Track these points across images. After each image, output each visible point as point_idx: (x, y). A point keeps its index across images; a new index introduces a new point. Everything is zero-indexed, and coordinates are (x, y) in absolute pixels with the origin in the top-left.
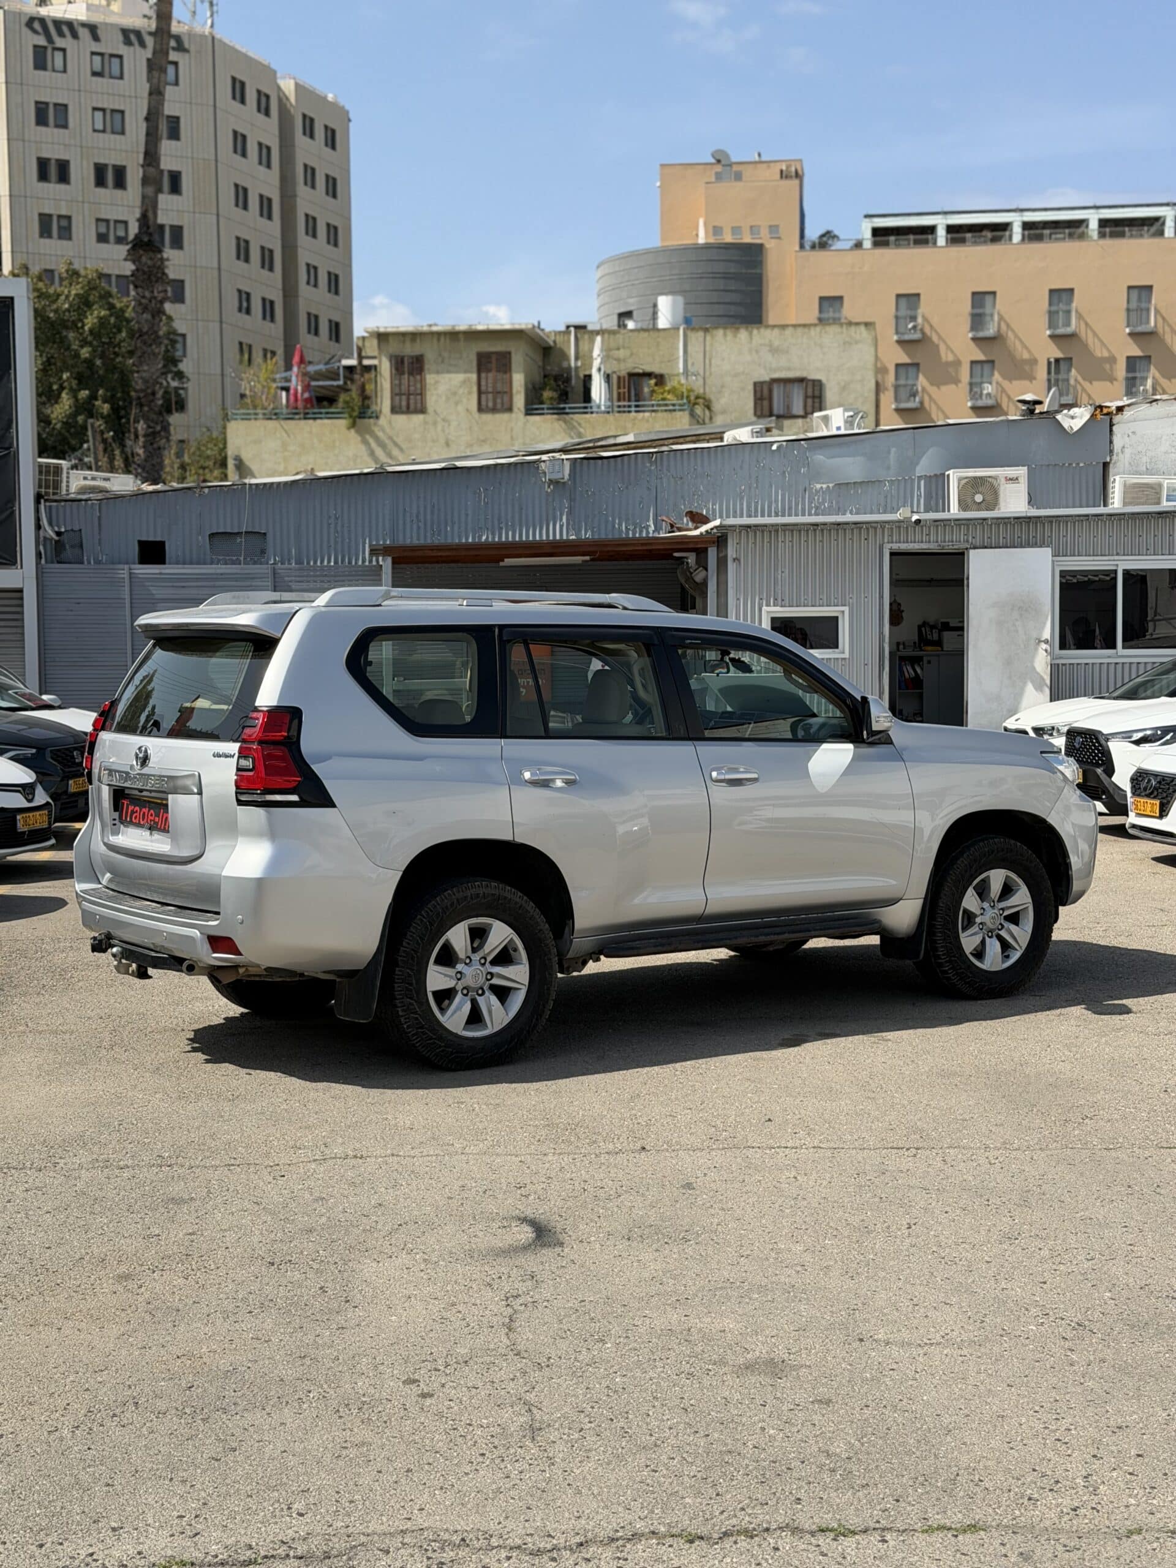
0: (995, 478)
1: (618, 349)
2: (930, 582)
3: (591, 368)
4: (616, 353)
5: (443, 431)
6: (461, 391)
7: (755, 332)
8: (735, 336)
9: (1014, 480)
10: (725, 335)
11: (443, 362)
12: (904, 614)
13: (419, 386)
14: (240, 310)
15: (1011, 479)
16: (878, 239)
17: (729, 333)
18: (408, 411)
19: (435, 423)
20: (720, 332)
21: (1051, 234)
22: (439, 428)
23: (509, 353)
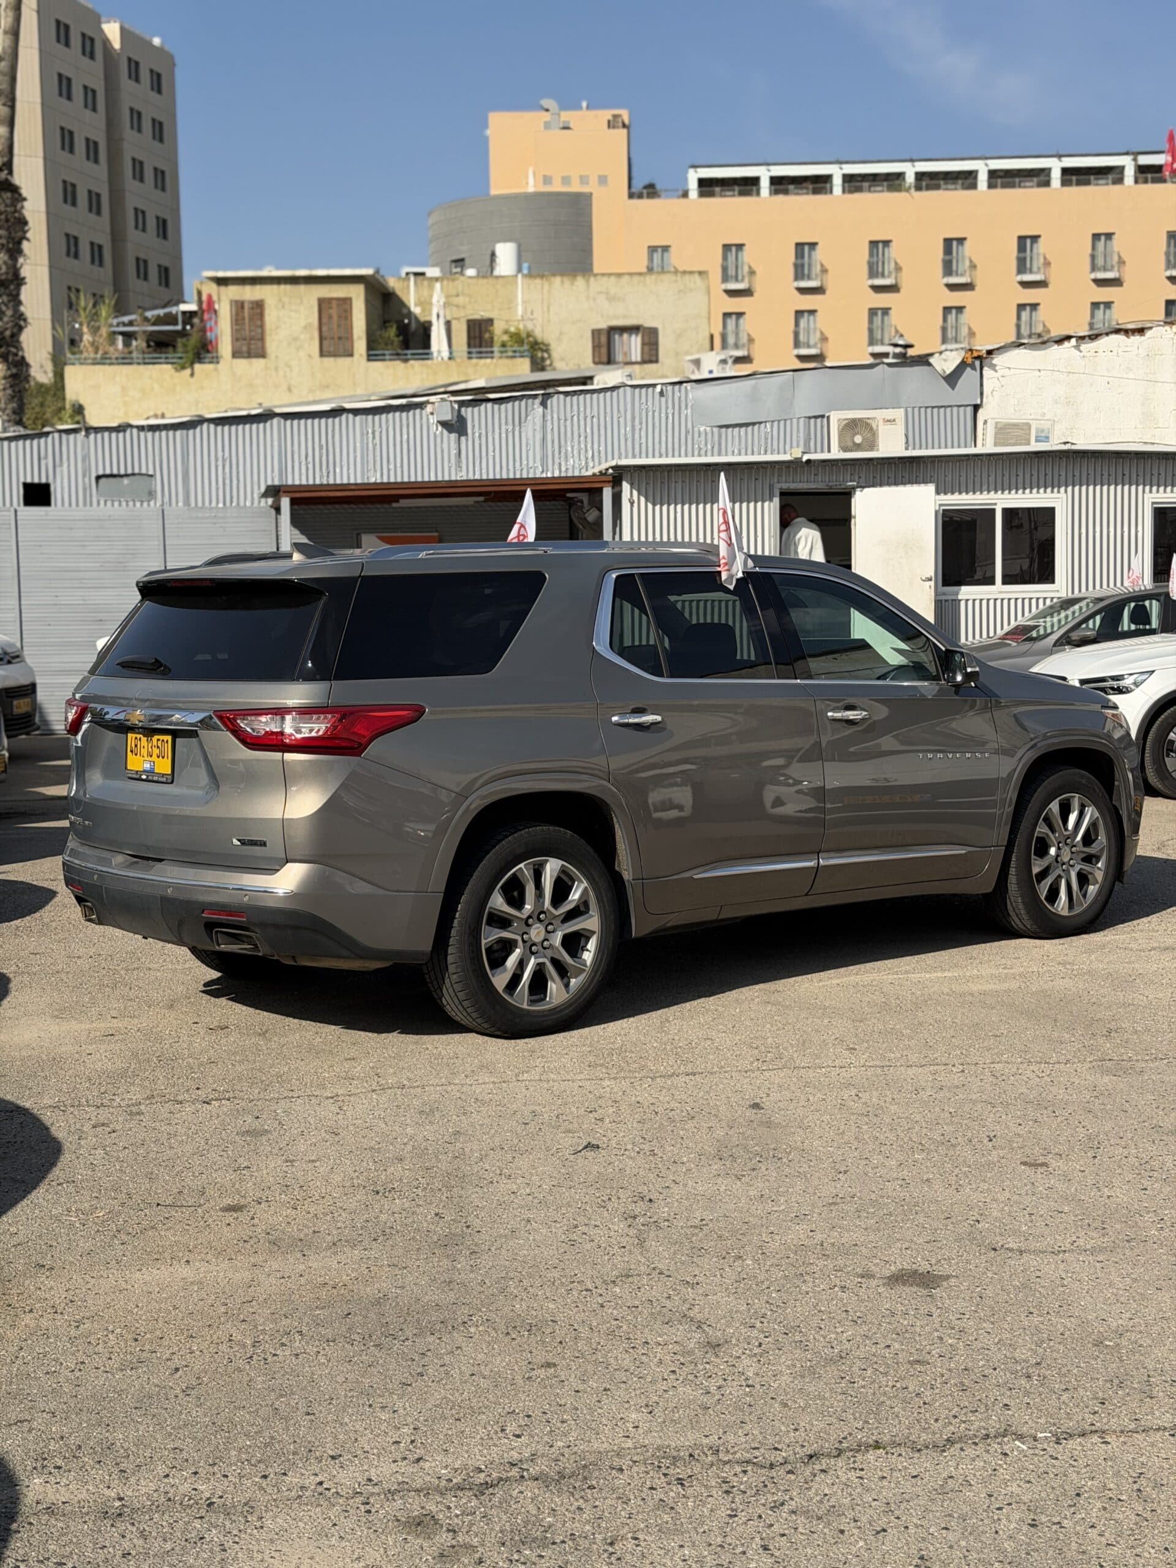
0: (874, 419)
1: (457, 295)
3: (431, 315)
4: (455, 300)
5: (285, 376)
6: (302, 337)
7: (592, 279)
8: (572, 284)
9: (891, 421)
10: (562, 282)
11: (283, 307)
13: (259, 331)
14: (68, 254)
15: (888, 421)
16: (704, 189)
17: (567, 281)
18: (249, 355)
19: (276, 369)
20: (558, 280)
21: (870, 187)
22: (281, 373)
23: (350, 299)
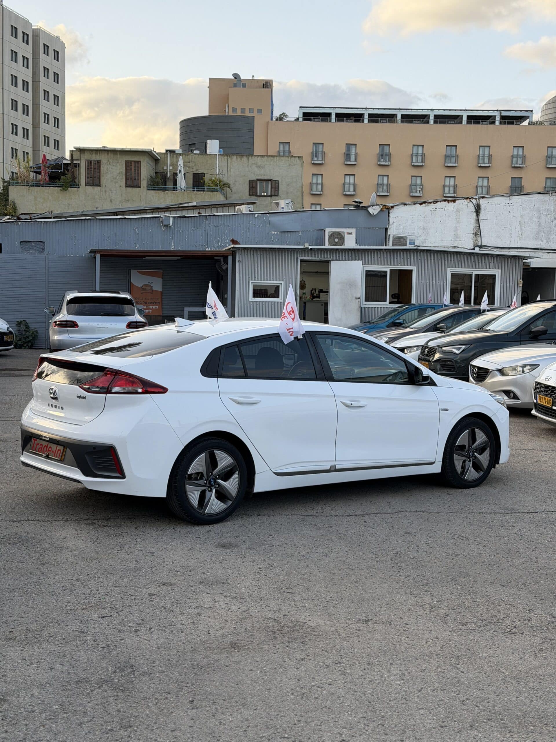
0: (343, 232)
1: (189, 162)
2: (317, 272)
3: (177, 170)
4: (188, 164)
5: (109, 195)
7: (250, 158)
8: (241, 159)
9: (350, 233)
10: (237, 158)
11: (109, 164)
12: (306, 285)
13: (98, 174)
14: (12, 133)
15: (349, 233)
16: (306, 117)
18: (93, 185)
19: (106, 191)
20: (235, 157)
21: (381, 120)
22: (107, 194)
23: (140, 161)
